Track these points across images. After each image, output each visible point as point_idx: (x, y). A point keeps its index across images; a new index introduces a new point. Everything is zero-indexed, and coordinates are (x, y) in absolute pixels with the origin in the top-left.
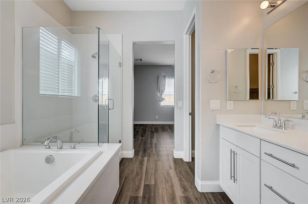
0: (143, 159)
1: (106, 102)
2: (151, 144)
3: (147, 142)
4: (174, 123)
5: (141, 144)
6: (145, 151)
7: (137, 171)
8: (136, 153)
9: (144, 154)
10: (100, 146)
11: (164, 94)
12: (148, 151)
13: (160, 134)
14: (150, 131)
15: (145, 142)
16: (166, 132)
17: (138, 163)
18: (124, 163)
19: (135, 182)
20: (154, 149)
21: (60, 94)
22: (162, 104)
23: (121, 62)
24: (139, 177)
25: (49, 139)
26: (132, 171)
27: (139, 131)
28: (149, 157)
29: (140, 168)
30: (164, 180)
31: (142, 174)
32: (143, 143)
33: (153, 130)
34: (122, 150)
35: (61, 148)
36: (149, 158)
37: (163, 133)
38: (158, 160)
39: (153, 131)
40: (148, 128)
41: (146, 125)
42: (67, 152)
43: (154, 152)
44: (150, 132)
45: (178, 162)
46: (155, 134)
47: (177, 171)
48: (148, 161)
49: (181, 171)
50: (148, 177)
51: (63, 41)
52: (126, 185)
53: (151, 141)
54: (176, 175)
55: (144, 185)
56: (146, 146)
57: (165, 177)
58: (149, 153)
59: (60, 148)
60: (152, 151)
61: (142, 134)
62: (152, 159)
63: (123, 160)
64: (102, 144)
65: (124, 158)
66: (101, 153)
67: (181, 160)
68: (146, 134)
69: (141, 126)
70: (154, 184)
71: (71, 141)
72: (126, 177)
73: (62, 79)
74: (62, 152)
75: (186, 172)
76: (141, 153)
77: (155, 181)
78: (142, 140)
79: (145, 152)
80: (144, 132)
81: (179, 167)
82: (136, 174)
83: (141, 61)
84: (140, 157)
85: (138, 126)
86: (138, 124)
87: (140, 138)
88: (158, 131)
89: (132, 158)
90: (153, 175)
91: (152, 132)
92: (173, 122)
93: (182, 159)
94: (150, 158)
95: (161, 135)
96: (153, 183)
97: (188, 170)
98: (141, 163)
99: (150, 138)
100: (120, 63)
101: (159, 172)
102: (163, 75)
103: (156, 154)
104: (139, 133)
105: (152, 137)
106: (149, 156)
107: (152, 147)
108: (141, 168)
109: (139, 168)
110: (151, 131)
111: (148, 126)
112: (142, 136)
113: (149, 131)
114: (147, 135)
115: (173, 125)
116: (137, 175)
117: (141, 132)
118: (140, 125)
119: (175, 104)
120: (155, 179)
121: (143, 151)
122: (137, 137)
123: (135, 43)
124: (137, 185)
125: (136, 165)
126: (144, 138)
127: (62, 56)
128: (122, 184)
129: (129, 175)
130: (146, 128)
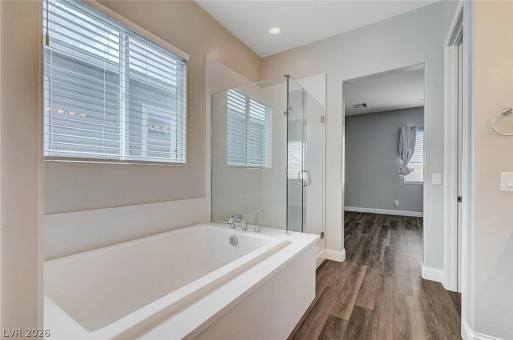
0: (360, 268)
1: (299, 175)
2: (379, 246)
3: (372, 242)
4: (422, 215)
5: (360, 244)
6: (365, 255)
7: (346, 282)
8: (349, 256)
9: (362, 260)
10: (289, 235)
11: (410, 161)
12: (370, 257)
13: (399, 233)
14: (381, 225)
15: (368, 243)
16: (414, 230)
17: (350, 272)
18: (328, 267)
19: (339, 297)
20: (382, 256)
21: (247, 166)
22: (407, 178)
23: (324, 115)
24: (349, 292)
25: (233, 216)
26: (338, 280)
27: (359, 224)
28: (372, 266)
29: (352, 279)
30: (392, 309)
31: (353, 289)
32: (363, 243)
33: (387, 224)
34: (325, 248)
35: (246, 230)
36: (371, 269)
37: (408, 232)
38: (387, 275)
39: (386, 226)
40: (378, 220)
41: (376, 215)
42: (251, 235)
43: (381, 260)
44: (380, 228)
45: (430, 287)
46: (389, 230)
47: (424, 301)
48: (368, 272)
49: (432, 304)
50: (363, 296)
51: (252, 99)
52: (326, 298)
53: (380, 241)
54: (419, 308)
55: (355, 306)
56: (368, 249)
57: (395, 304)
58: (373, 261)
59: (244, 230)
60: (378, 258)
61: (365, 229)
62: (375, 271)
63: (326, 263)
64: (292, 232)
65: (329, 260)
66: (288, 243)
67: (438, 285)
68: (371, 230)
69: (366, 216)
70: (373, 309)
71: (256, 223)
72: (327, 287)
73: (250, 143)
74: (246, 234)
75: (444, 308)
76: (357, 257)
77: (375, 307)
78: (362, 238)
79: (365, 258)
80: (369, 227)
81: (431, 297)
82: (344, 287)
83: (365, 107)
84: (354, 264)
85: (360, 215)
86: (359, 213)
87: (360, 234)
88: (396, 227)
89: (341, 263)
90: (373, 296)
91: (384, 228)
92: (421, 213)
93: (440, 283)
94: (373, 269)
95: (402, 234)
96: (370, 307)
97: (451, 307)
98: (355, 273)
99: (379, 237)
100: (322, 117)
101: (385, 294)
102: (410, 125)
103: (385, 264)
104: (359, 226)
105: (382, 236)
106: (371, 264)
107: (379, 252)
108: (354, 281)
109: (349, 279)
110: (383, 226)
111: (378, 216)
112: (364, 232)
113: (379, 226)
114: (373, 231)
115: (421, 219)
116: (346, 288)
117: (363, 226)
118: (364, 214)
119: (424, 179)
120: (376, 303)
121: (362, 256)
122: (356, 232)
123: (348, 82)
124: (343, 303)
125: (346, 275)
126: (367, 235)
127: (250, 115)
128: (320, 295)
129: (333, 285)
130: (374, 220)
